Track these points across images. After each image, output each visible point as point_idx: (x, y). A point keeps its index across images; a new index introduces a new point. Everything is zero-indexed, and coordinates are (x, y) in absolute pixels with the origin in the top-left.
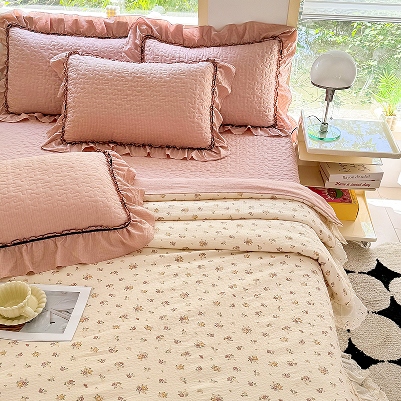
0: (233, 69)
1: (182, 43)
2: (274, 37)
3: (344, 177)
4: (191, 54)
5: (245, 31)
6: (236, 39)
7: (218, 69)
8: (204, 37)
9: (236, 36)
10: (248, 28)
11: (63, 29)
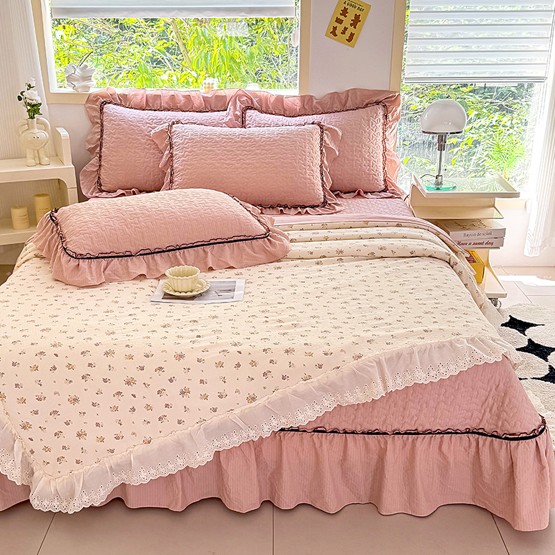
0: (340, 132)
1: (283, 113)
2: (378, 103)
3: (465, 235)
5: (347, 99)
6: (339, 106)
7: (324, 131)
8: (305, 107)
9: (338, 103)
10: (350, 95)
11: (159, 105)
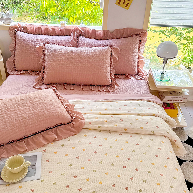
0: (119, 50)
1: (95, 38)
2: (137, 35)
3: (171, 98)
4: (100, 43)
5: (124, 32)
6: (120, 36)
7: (113, 49)
8: (105, 35)
9: (120, 34)
11: (41, 32)
